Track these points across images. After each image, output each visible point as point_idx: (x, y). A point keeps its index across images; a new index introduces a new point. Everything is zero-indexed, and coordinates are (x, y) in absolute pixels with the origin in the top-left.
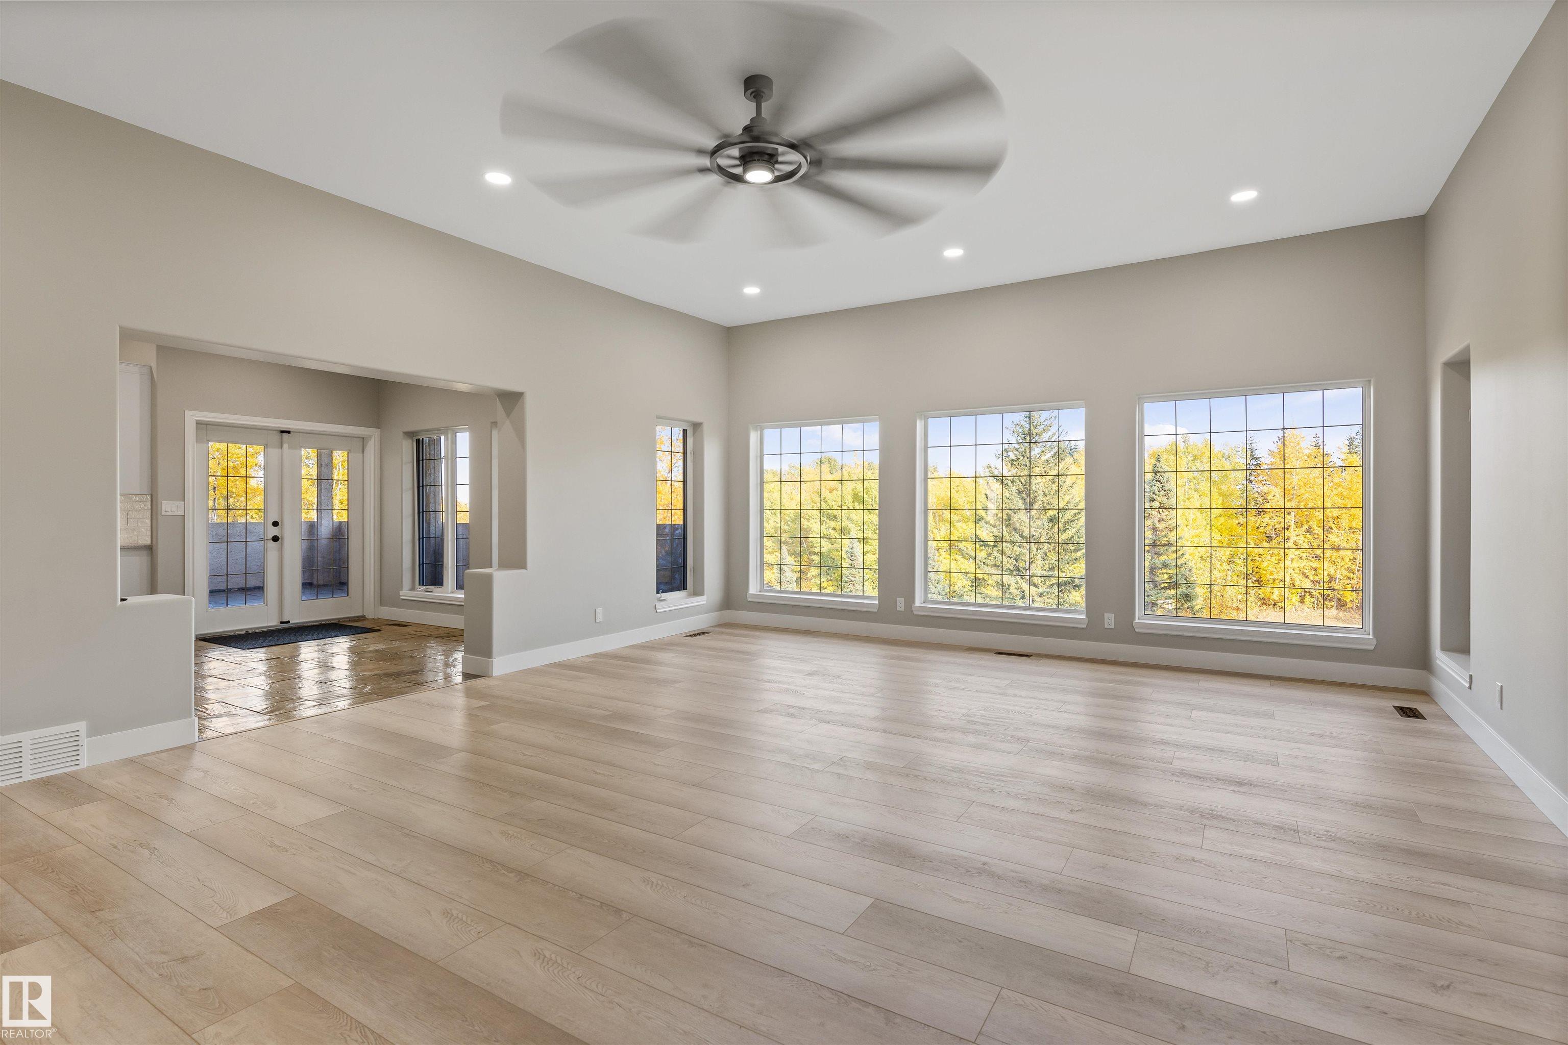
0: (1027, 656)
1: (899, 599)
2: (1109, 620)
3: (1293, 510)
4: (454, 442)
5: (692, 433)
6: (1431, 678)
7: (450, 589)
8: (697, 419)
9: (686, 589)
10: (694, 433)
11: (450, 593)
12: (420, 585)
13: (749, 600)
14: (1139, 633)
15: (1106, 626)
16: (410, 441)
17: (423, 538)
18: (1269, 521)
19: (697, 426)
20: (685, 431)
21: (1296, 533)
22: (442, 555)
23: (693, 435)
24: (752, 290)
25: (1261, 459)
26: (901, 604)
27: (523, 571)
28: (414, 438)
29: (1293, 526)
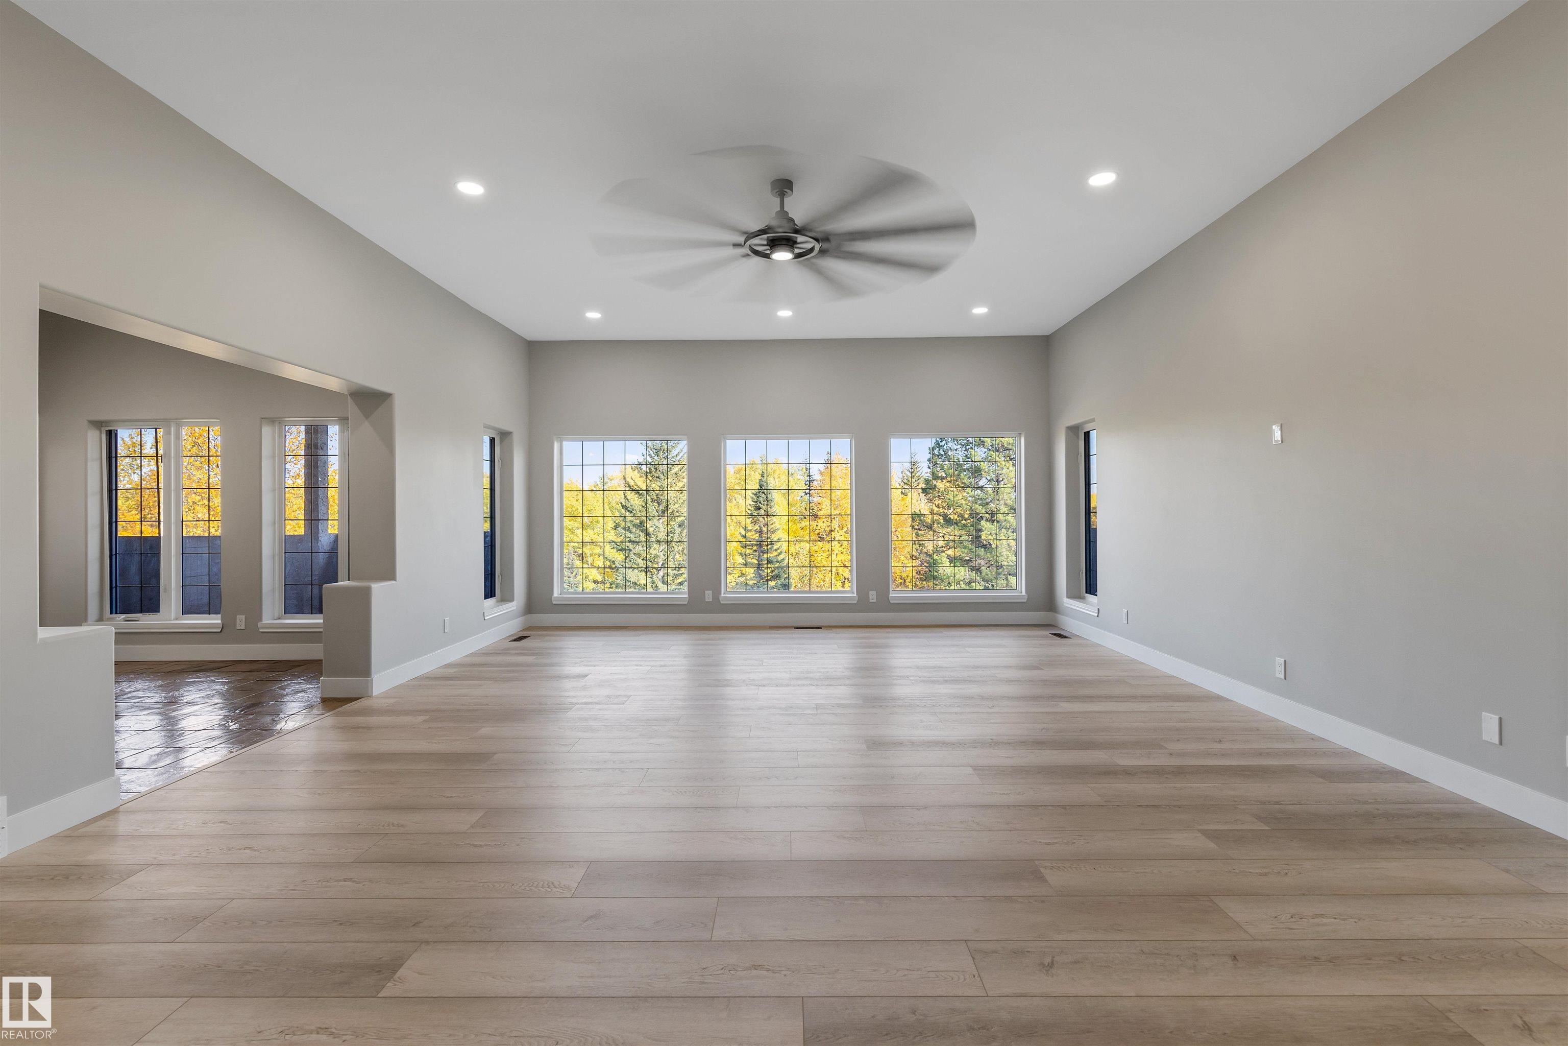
0: (819, 628)
1: (707, 592)
2: (873, 596)
3: (837, 516)
4: (178, 437)
5: (499, 440)
6: (1058, 615)
7: (173, 616)
8: (506, 427)
9: (495, 596)
10: (501, 441)
11: (174, 620)
12: (111, 613)
13: (554, 602)
14: (893, 604)
15: (871, 601)
16: (97, 433)
17: (116, 554)
18: (822, 525)
19: (505, 435)
20: (492, 441)
21: (840, 534)
22: (156, 574)
23: (501, 444)
24: (593, 315)
25: (812, 477)
26: (709, 596)
27: (393, 582)
28: (102, 429)
29: (837, 529)
